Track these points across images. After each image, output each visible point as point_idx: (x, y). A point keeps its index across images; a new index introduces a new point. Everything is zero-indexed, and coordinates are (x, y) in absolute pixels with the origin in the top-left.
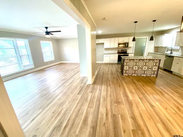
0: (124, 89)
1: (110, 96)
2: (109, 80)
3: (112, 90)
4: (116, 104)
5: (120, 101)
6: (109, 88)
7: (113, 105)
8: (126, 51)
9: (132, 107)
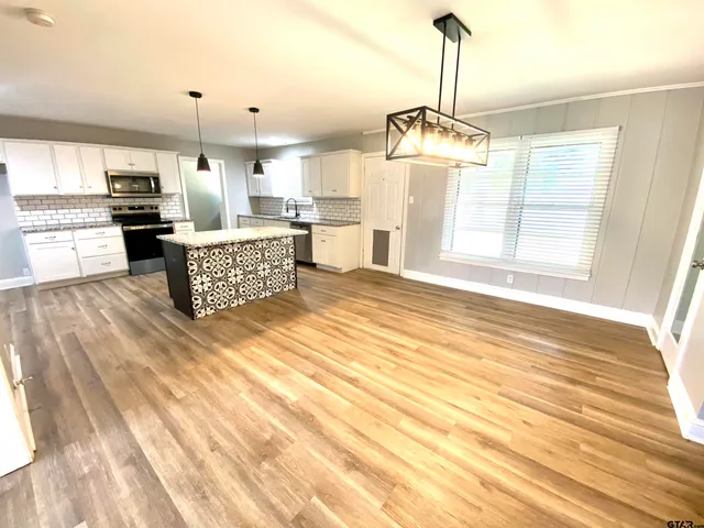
0: (243, 373)
1: (214, 447)
2: (147, 371)
3: (198, 412)
4: (266, 465)
5: (267, 436)
6: (176, 412)
7: (259, 479)
8: (154, 211)
9: (320, 426)
